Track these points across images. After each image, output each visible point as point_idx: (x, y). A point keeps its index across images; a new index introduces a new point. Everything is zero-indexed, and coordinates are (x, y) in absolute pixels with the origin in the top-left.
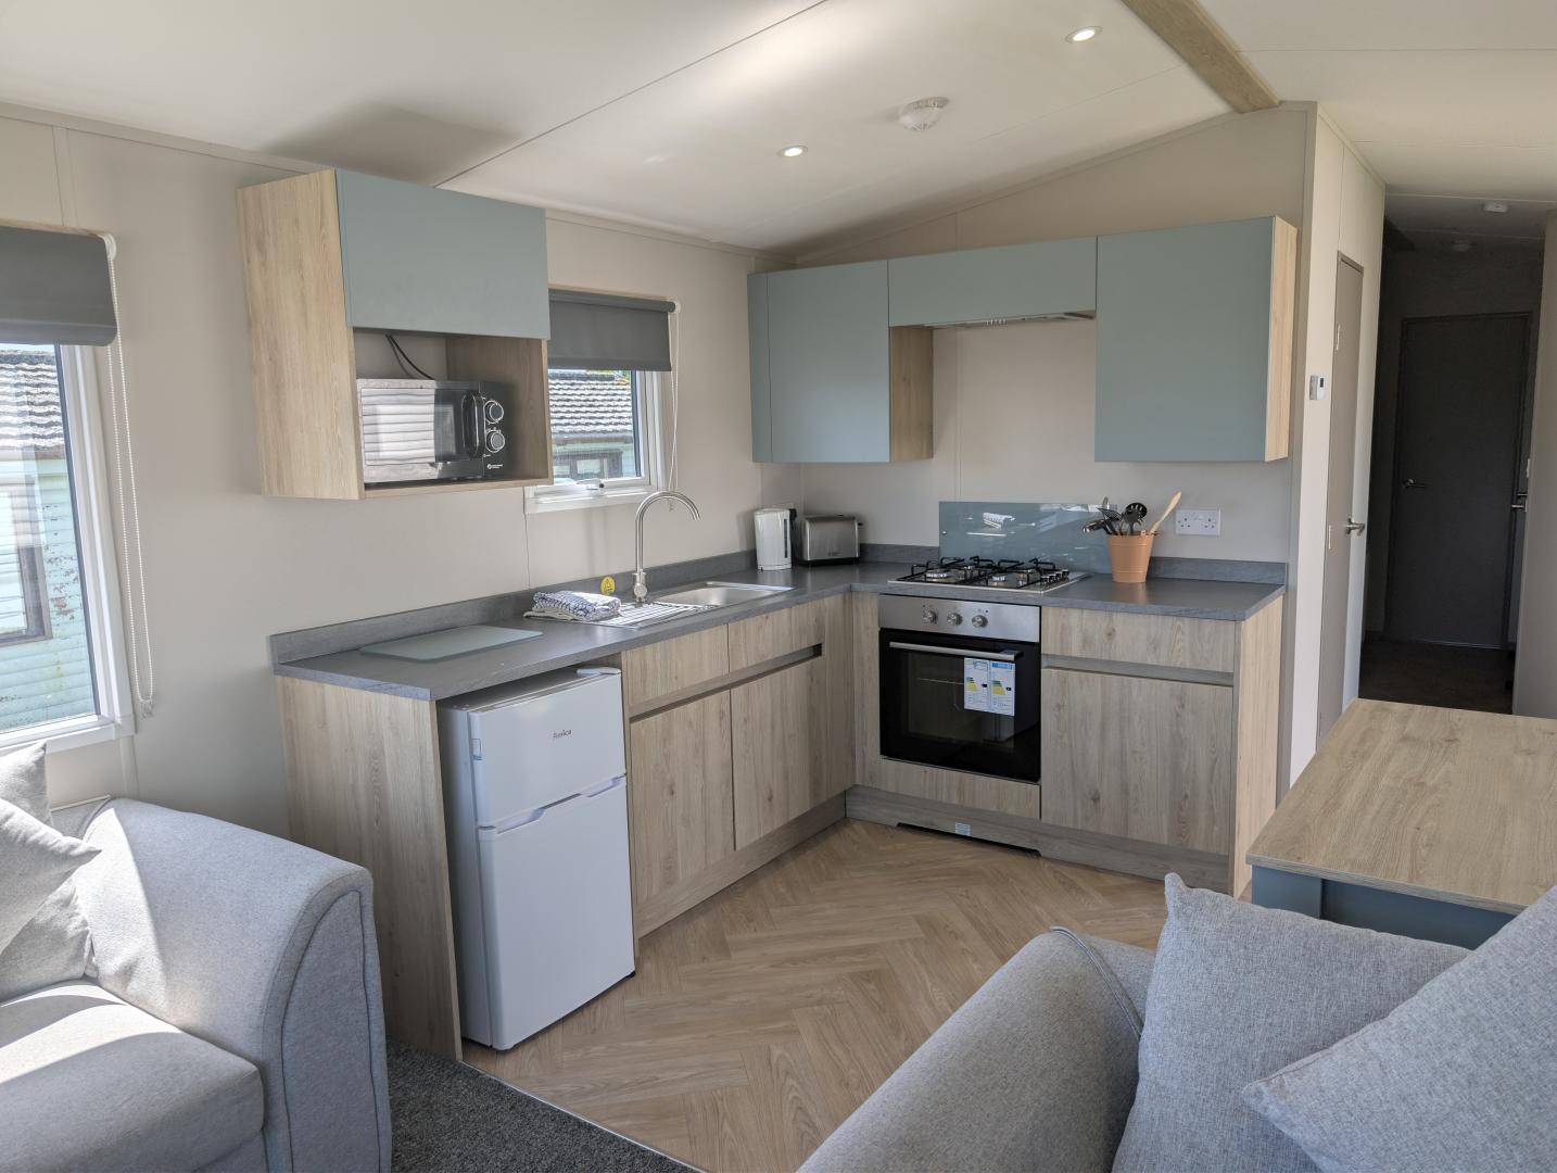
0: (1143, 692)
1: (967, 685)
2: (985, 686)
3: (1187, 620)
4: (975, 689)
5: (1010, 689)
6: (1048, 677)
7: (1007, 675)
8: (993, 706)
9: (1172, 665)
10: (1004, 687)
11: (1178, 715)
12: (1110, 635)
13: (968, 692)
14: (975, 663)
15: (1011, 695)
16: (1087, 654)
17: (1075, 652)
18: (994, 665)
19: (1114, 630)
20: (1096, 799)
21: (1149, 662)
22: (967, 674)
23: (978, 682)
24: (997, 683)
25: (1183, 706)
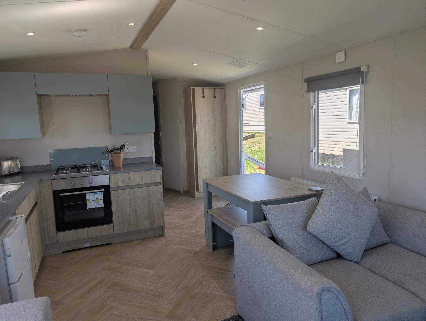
0: (139, 192)
1: (87, 201)
2: (94, 200)
3: (149, 171)
4: (90, 202)
5: (102, 199)
6: (113, 194)
7: (100, 196)
8: (96, 205)
9: (146, 183)
10: (100, 199)
11: (149, 195)
12: (130, 178)
13: (88, 204)
14: (90, 195)
15: (102, 201)
16: (124, 185)
17: (120, 184)
18: (96, 194)
19: (131, 177)
20: (129, 223)
21: (140, 183)
22: (87, 198)
23: (91, 200)
24: (98, 199)
25: (150, 192)
